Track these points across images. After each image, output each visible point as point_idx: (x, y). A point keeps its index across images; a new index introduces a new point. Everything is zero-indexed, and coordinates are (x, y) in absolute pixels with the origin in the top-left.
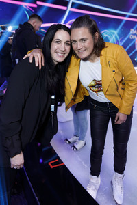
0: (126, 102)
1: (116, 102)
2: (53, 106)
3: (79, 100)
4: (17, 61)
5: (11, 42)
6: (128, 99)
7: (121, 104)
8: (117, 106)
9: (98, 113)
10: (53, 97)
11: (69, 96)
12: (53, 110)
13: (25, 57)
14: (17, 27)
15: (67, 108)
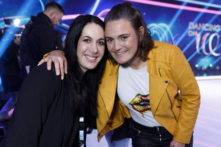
0: (183, 125)
1: (169, 126)
2: (82, 132)
3: (117, 124)
4: (28, 68)
5: (18, 41)
6: (187, 122)
7: (177, 128)
8: (171, 131)
9: (144, 142)
10: (82, 120)
11: (103, 119)
12: (82, 138)
13: (40, 63)
14: (29, 19)
15: (100, 136)
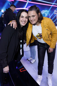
0: (53, 43)
1: (48, 43)
2: (21, 45)
3: (32, 42)
4: (5, 25)
5: (3, 17)
6: (54, 42)
7: (51, 44)
8: (49, 45)
9: (41, 48)
10: (21, 41)
11: (28, 41)
12: (21, 47)
13: (9, 24)
